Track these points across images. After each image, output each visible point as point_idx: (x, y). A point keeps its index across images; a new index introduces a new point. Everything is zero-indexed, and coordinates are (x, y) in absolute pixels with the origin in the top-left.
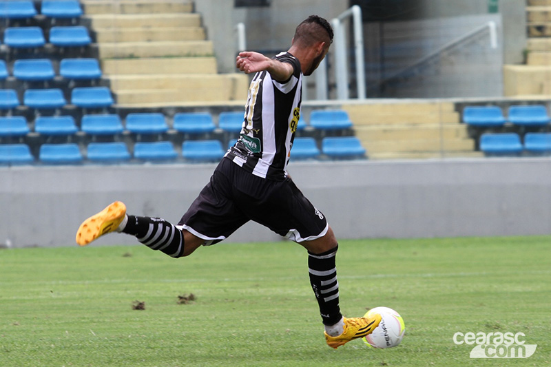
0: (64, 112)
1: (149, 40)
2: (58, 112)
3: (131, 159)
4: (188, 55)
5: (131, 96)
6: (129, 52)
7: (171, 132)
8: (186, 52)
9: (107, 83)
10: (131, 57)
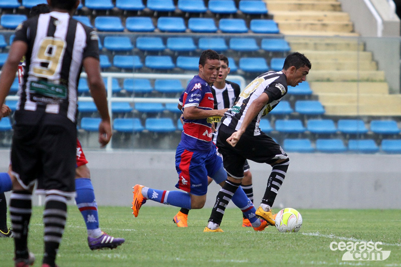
0: (292, 117)
1: (338, 69)
2: (287, 117)
3: (347, 151)
4: (367, 80)
5: (334, 107)
6: (326, 76)
7: (370, 133)
8: (366, 78)
9: (316, 98)
10: (328, 80)
